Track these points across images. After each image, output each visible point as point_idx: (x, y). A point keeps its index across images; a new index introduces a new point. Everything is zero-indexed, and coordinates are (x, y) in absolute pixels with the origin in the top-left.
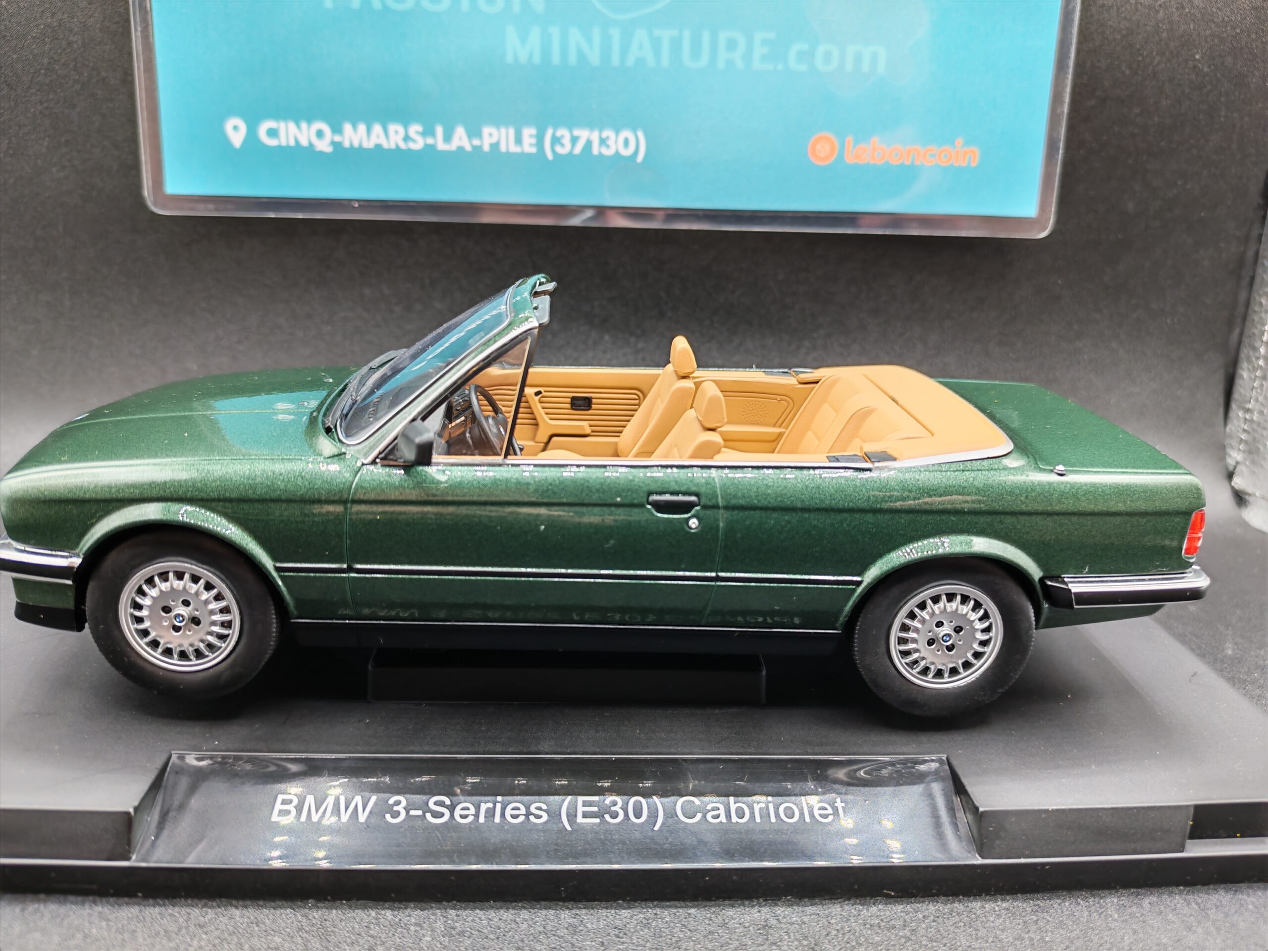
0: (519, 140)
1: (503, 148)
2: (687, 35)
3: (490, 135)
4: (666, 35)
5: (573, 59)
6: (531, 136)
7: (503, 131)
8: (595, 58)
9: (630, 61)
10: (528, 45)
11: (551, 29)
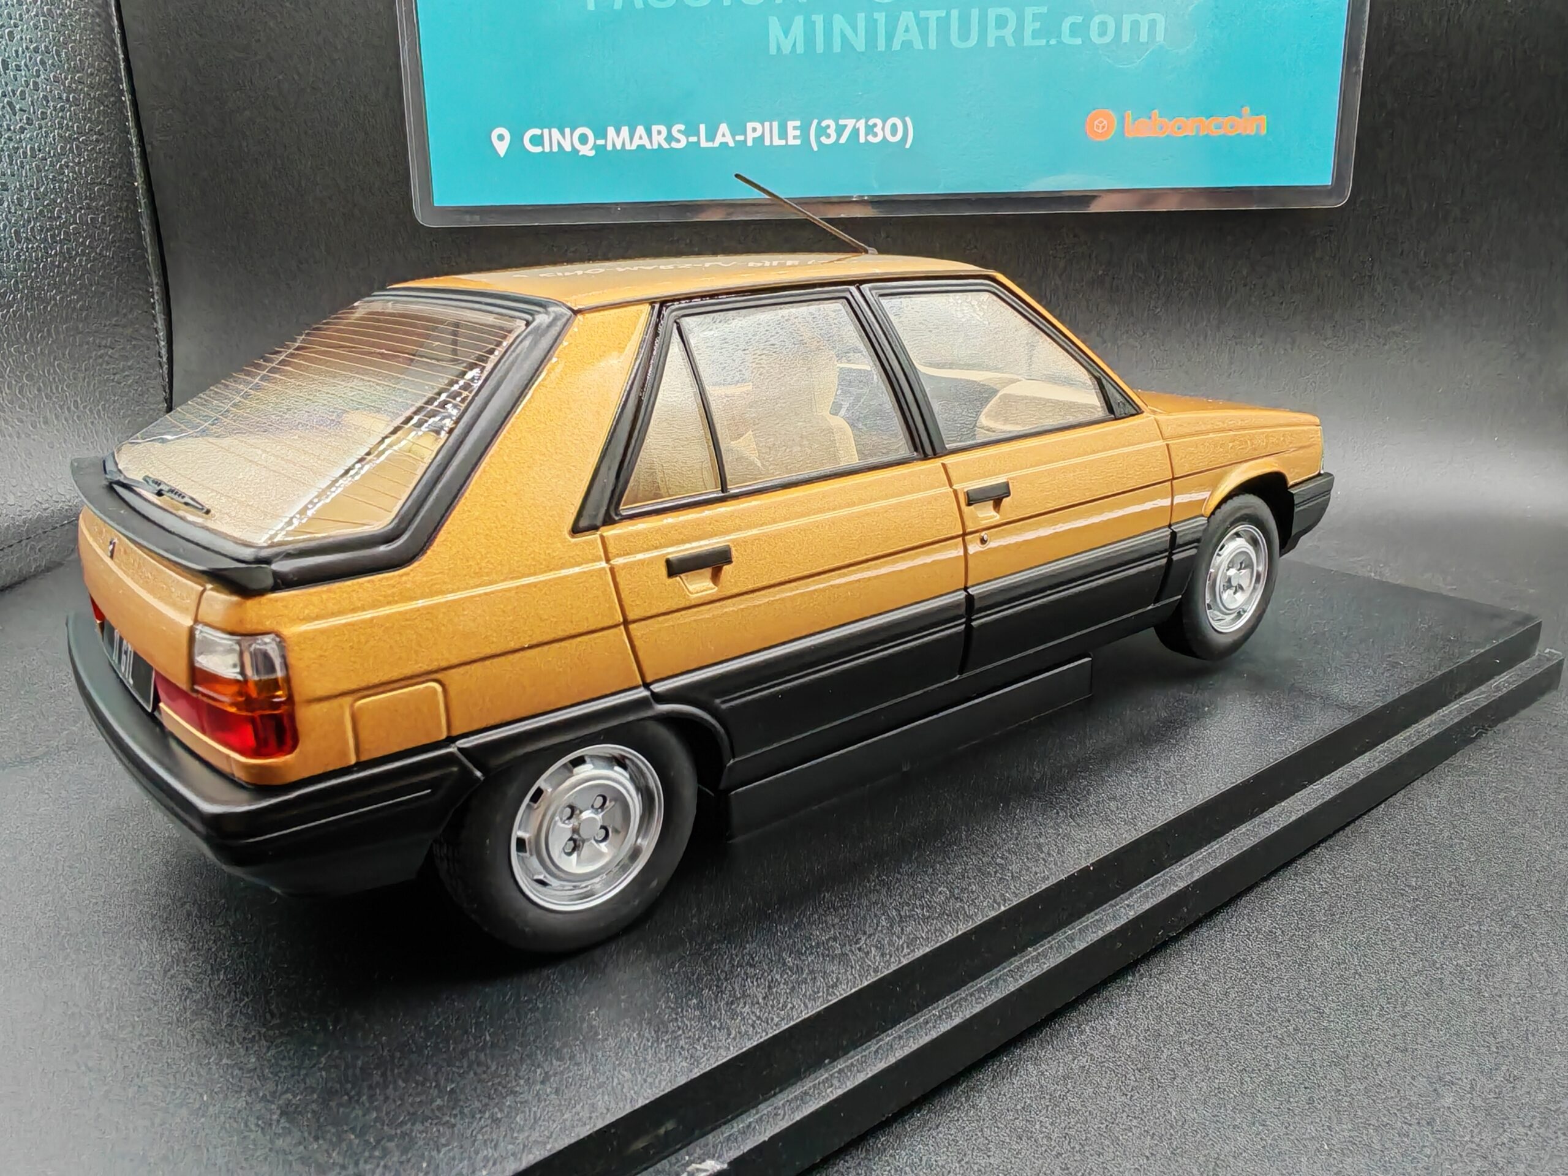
0: (783, 134)
1: (767, 143)
2: (955, 15)
3: (754, 130)
4: (933, 15)
5: (837, 47)
6: (795, 128)
7: (767, 124)
8: (860, 45)
9: (896, 46)
10: (791, 36)
11: (814, 17)
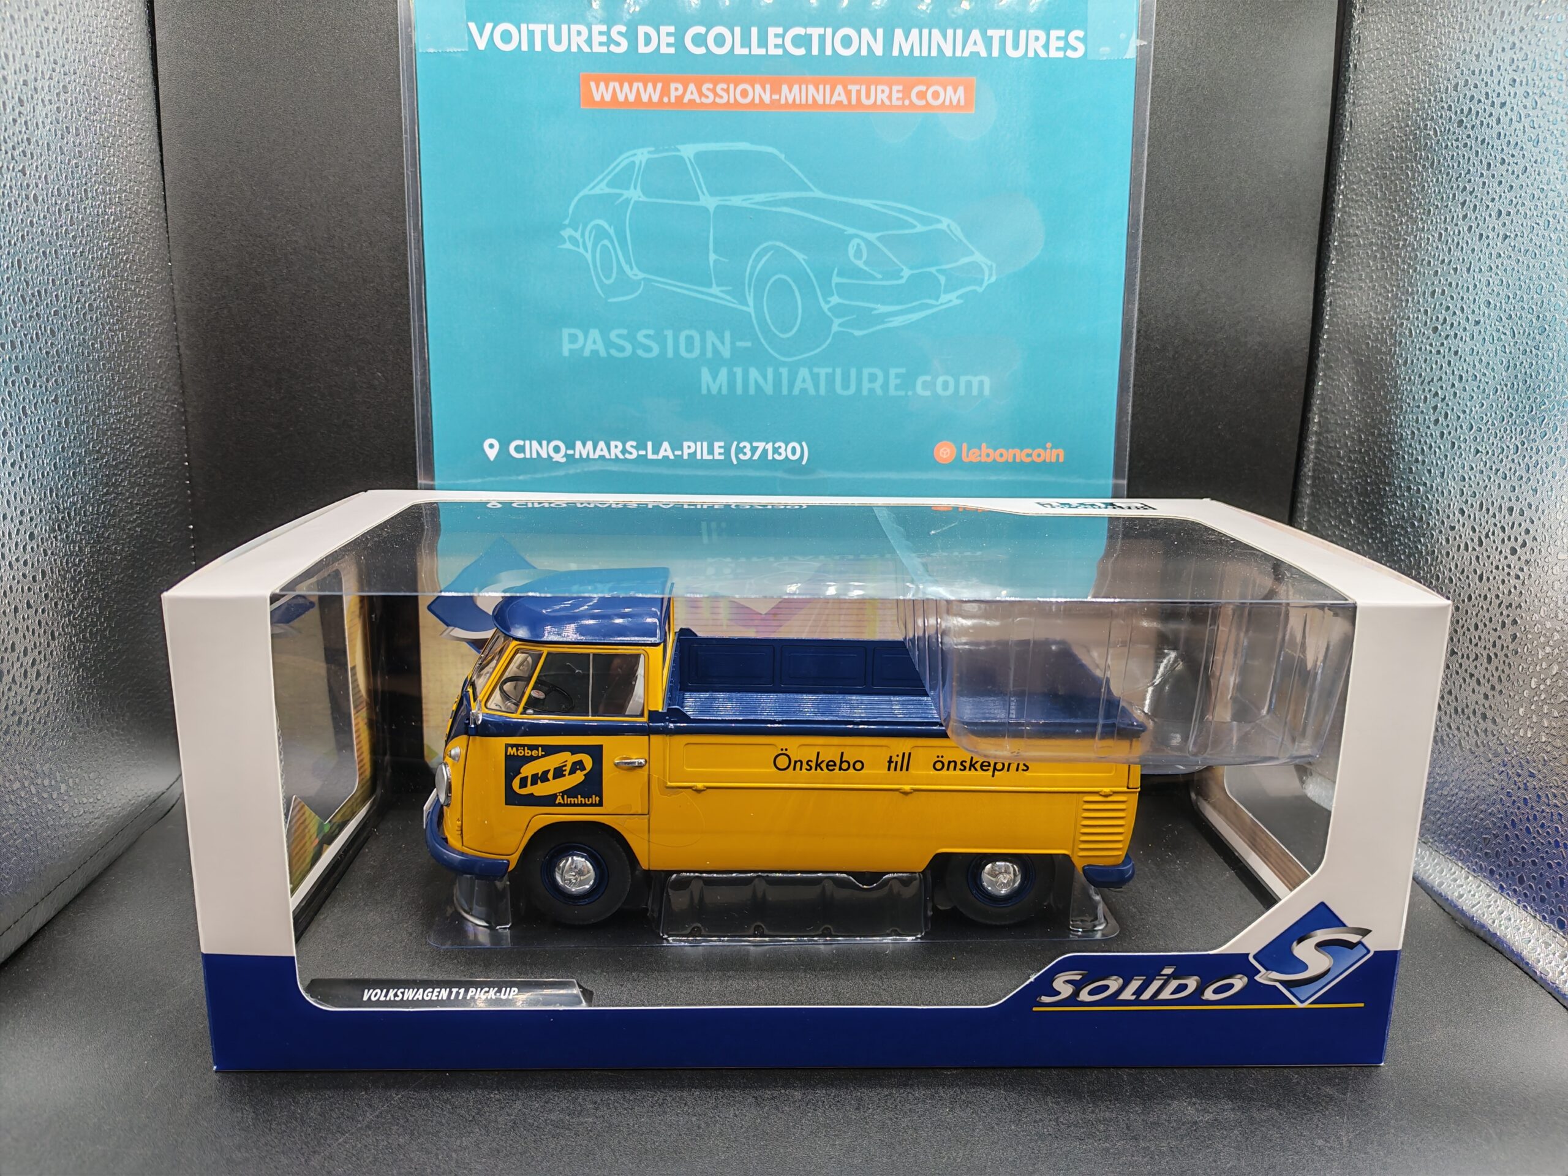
0: (711, 451)
1: (699, 457)
2: (838, 371)
3: (689, 447)
4: (823, 372)
5: (752, 391)
6: (720, 447)
7: (699, 444)
8: (769, 389)
9: (796, 391)
10: (718, 382)
11: (735, 369)
